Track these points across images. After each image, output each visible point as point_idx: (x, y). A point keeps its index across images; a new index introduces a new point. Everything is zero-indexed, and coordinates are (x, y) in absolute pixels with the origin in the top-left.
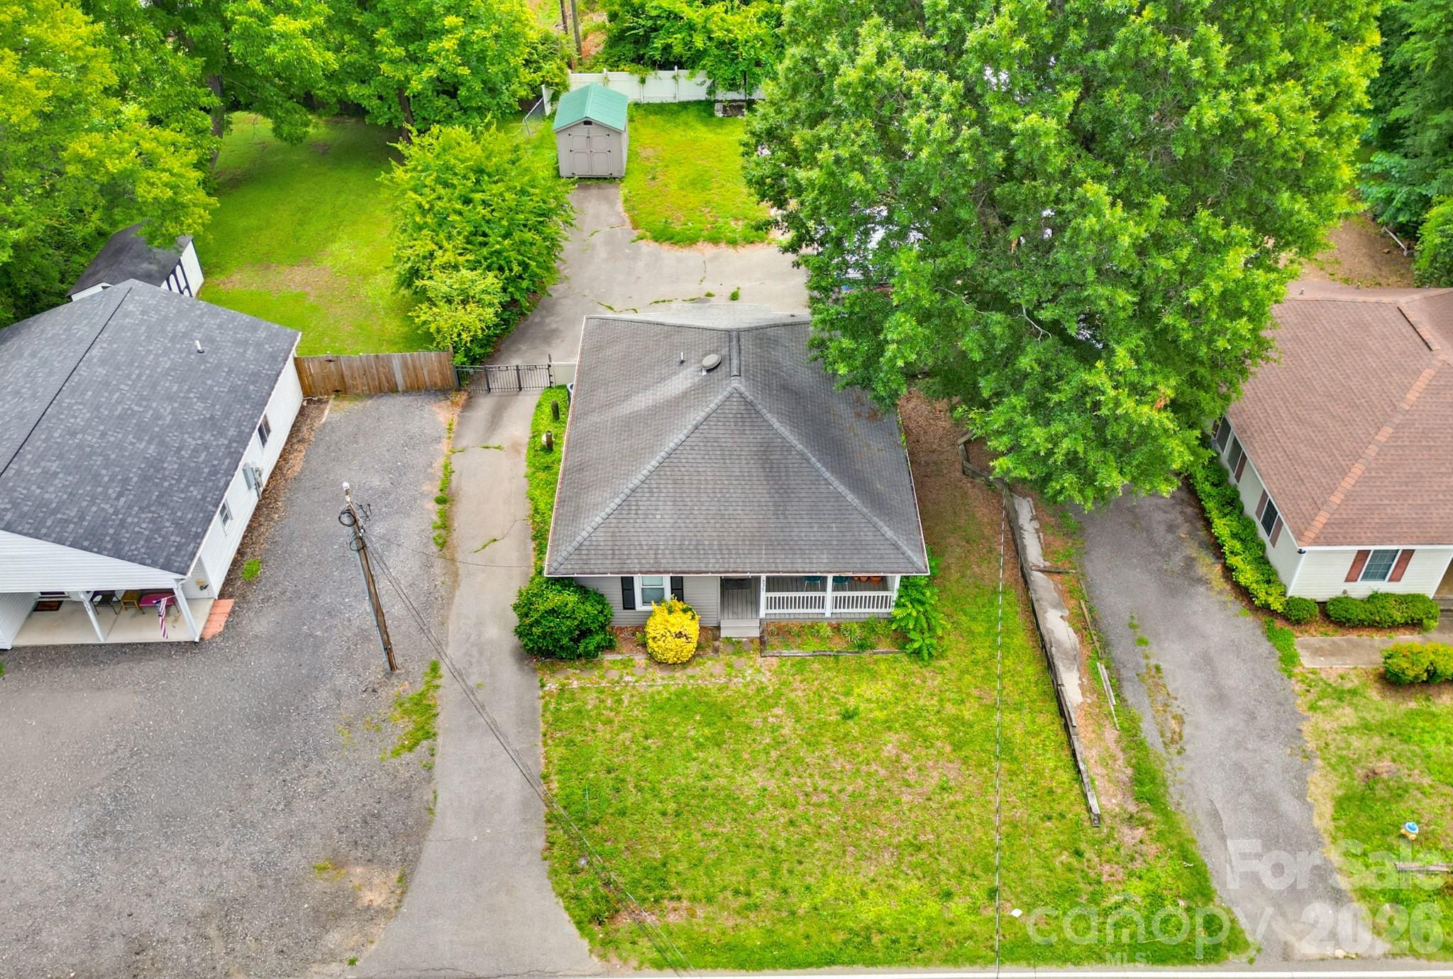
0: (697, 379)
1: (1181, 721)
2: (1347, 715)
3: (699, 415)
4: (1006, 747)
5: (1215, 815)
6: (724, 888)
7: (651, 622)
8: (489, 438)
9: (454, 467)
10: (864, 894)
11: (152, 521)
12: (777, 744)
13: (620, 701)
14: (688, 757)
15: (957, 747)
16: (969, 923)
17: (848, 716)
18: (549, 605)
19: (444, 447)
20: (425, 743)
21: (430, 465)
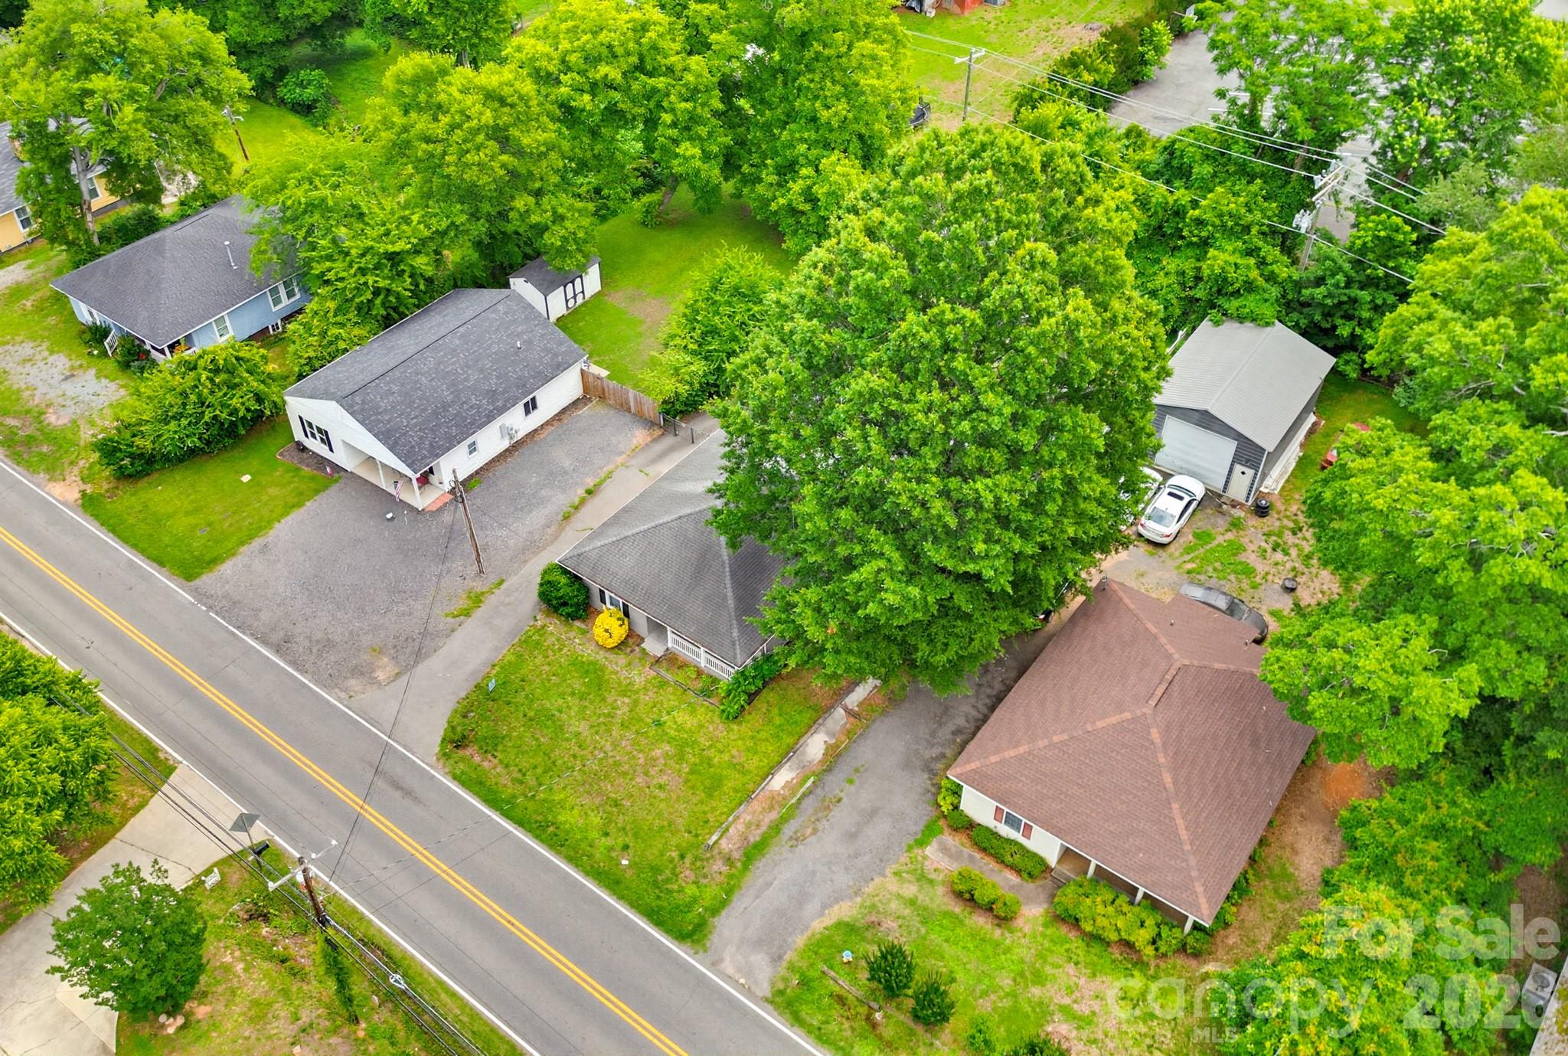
1: (815, 831)
2: (910, 890)
5: (769, 885)
6: (517, 766)
11: (421, 438)
12: (609, 715)
13: (561, 650)
14: (562, 695)
15: (692, 772)
16: (599, 852)
17: (658, 724)
20: (463, 617)
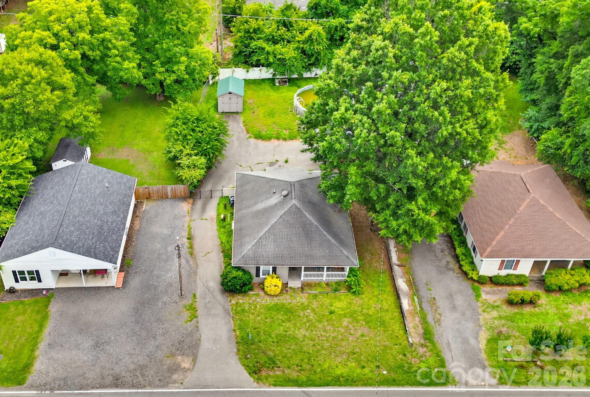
0: (280, 199)
1: (440, 315)
2: (495, 314)
3: (282, 212)
4: (383, 323)
5: (449, 344)
6: (293, 365)
7: (266, 281)
8: (202, 216)
9: (191, 226)
10: (337, 367)
11: (104, 247)
12: (308, 321)
13: (256, 307)
14: (280, 325)
15: (367, 323)
16: (370, 375)
17: (331, 313)
18: (234, 275)
19: (187, 219)
20: (195, 319)
21: (184, 226)
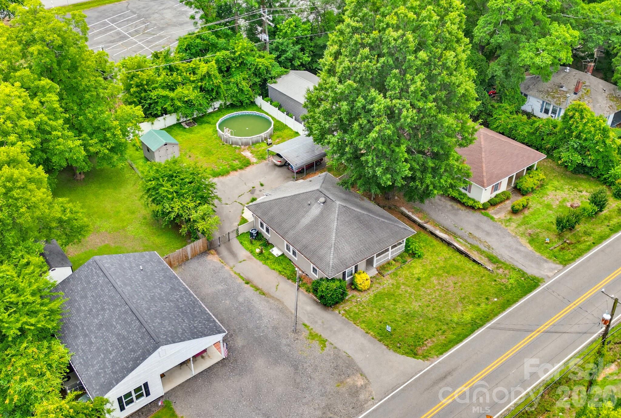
1: (486, 242)
5: (511, 258)
6: (434, 332)
10: (463, 315)
12: (411, 294)
15: (448, 273)
17: (418, 279)
20: (326, 343)
